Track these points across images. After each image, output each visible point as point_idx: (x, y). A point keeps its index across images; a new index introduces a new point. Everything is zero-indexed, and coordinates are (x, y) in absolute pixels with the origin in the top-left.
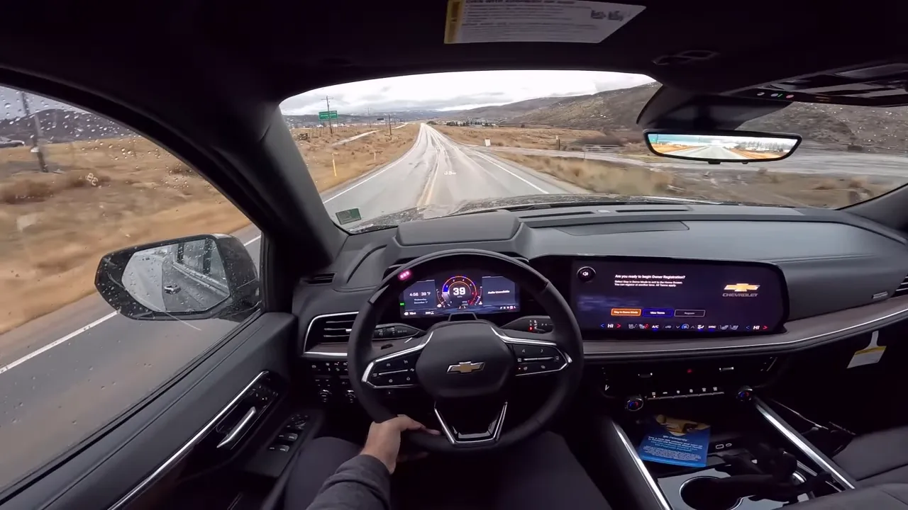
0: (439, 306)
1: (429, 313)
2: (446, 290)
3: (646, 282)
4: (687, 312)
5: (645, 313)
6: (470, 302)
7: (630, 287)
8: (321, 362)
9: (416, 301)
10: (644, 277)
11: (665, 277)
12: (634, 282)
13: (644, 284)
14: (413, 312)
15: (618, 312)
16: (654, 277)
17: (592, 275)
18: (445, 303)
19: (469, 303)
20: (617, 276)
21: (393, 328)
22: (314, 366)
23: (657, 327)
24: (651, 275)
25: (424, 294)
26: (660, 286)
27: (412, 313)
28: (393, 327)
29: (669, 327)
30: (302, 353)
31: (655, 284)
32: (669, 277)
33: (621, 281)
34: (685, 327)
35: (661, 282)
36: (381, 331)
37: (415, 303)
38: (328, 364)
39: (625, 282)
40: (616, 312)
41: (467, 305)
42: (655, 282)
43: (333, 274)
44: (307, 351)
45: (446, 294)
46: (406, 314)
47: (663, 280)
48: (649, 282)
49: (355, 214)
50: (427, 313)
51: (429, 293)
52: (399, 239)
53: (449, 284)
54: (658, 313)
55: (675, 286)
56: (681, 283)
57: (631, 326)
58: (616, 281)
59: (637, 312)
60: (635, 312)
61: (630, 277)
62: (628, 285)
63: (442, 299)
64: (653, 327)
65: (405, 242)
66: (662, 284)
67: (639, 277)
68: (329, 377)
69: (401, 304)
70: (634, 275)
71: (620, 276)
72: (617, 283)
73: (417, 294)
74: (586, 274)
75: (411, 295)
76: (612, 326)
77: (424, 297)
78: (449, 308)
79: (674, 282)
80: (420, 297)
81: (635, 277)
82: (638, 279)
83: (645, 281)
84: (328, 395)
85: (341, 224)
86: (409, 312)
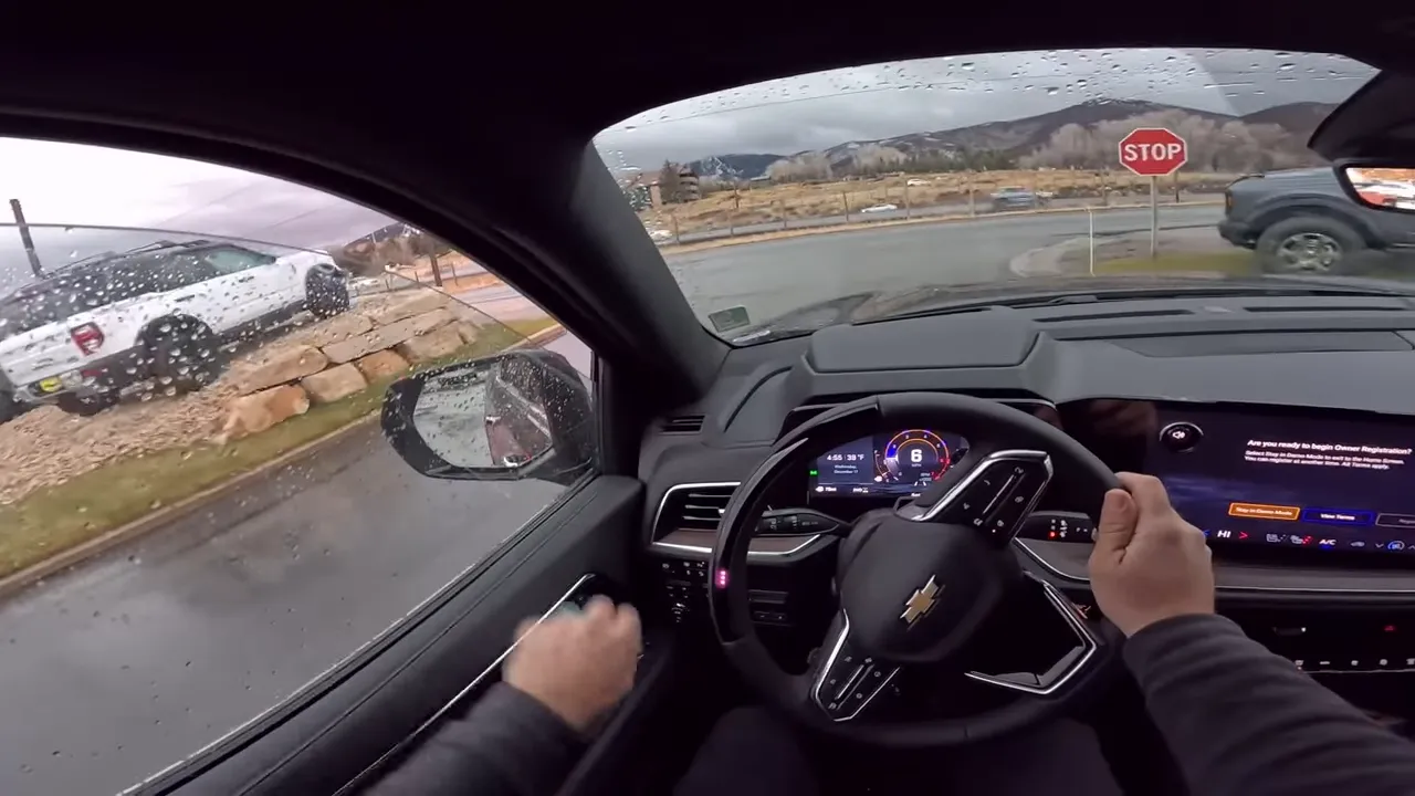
0: (879, 479)
1: (860, 490)
2: (891, 453)
3: (1320, 457)
4: (1403, 518)
5: (1309, 515)
6: (936, 475)
7: (1280, 464)
8: (676, 560)
9: (839, 469)
10: (1314, 446)
11: (1365, 449)
12: (1289, 455)
13: (1315, 460)
14: (832, 486)
15: (1245, 511)
16: (1339, 448)
17: (1192, 436)
18: (890, 476)
19: (933, 477)
20: (1251, 443)
21: (794, 518)
22: (666, 566)
23: (1331, 542)
24: (1334, 444)
25: (852, 457)
26: (1352, 468)
27: (829, 489)
28: (793, 514)
29: (1360, 544)
30: (650, 544)
31: (1341, 462)
32: (1374, 451)
33: (1259, 452)
34: (1395, 547)
35: (1355, 459)
36: (774, 521)
37: (836, 472)
38: (687, 564)
39: (1268, 454)
40: (1240, 510)
41: (930, 479)
42: (1341, 458)
43: (702, 417)
44: (657, 539)
45: (892, 461)
46: (820, 489)
47: (1361, 454)
48: (1327, 457)
49: (739, 315)
50: (855, 490)
51: (861, 457)
52: (811, 361)
53: (897, 442)
54: (1340, 517)
55: (1386, 467)
56: (1401, 462)
57: (1272, 538)
58: (1248, 453)
59: (1290, 514)
60: (1287, 513)
61: (1283, 445)
62: (1277, 461)
63: (884, 468)
64: (1323, 542)
65: (821, 365)
66: (1357, 462)
67: (1305, 446)
68: (688, 584)
69: (812, 473)
70: (1292, 442)
71: (1259, 443)
72: (1250, 456)
73: (839, 458)
74: (1182, 435)
75: (829, 458)
76: (1227, 534)
77: (851, 463)
78: (897, 483)
79: (1385, 461)
80: (845, 462)
81: (1296, 446)
82: (1301, 451)
83: (1318, 454)
84: (684, 613)
85: (718, 330)
86: (824, 486)
